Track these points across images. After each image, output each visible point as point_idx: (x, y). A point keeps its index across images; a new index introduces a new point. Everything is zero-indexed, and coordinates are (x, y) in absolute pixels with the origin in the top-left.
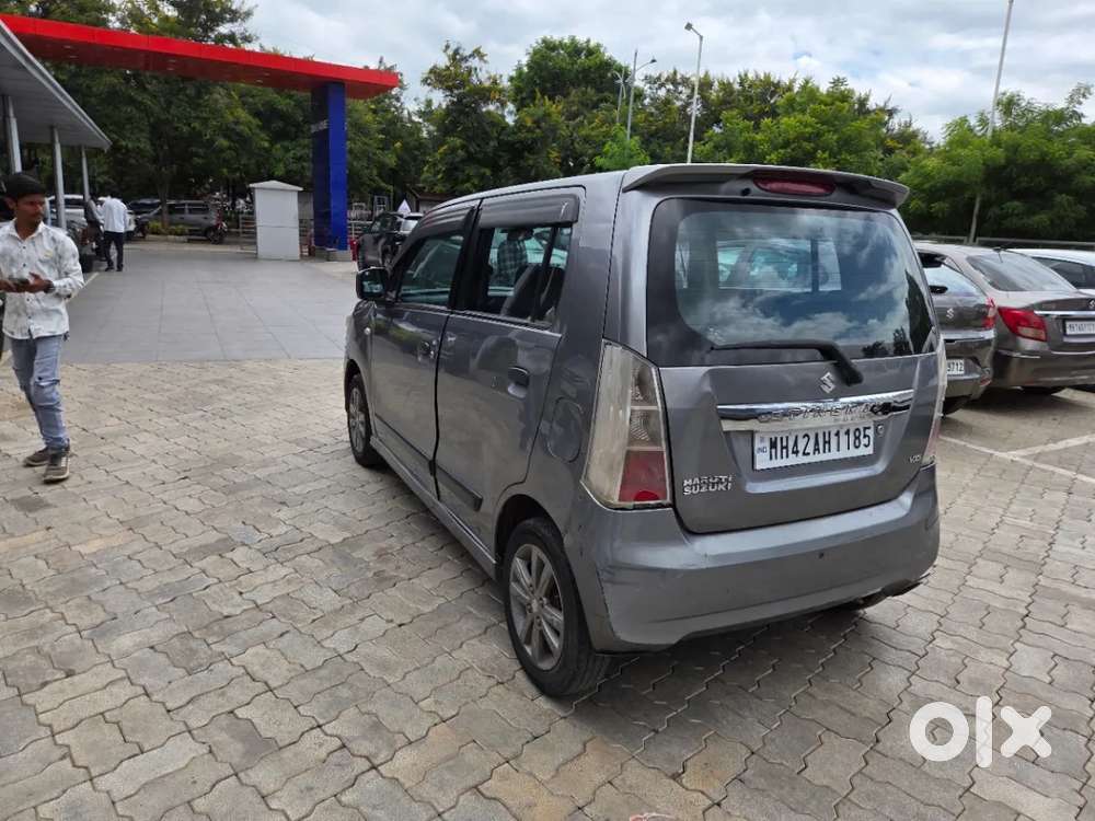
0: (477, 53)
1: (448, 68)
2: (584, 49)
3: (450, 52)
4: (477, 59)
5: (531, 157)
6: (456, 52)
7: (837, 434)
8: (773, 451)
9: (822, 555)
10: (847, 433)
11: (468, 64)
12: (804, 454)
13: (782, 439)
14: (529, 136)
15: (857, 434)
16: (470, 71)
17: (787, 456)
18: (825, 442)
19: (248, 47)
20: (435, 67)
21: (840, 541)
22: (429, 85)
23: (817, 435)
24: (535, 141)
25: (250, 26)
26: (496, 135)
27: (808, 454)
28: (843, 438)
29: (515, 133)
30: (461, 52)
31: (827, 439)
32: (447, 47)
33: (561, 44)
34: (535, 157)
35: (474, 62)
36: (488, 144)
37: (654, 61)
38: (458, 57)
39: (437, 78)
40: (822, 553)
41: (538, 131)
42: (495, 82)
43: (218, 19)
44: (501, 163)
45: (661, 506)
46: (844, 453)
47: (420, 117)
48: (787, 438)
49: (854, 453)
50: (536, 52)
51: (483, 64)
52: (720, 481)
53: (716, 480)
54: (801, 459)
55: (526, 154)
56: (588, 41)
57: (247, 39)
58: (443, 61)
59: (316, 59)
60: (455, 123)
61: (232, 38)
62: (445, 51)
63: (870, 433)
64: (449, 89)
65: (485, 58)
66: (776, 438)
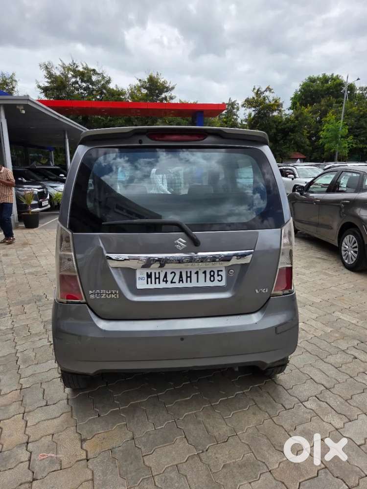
0: (269, 89)
1: (253, 98)
2: (330, 79)
3: (256, 91)
4: (268, 91)
5: (292, 134)
6: (258, 90)
7: (197, 273)
8: (149, 280)
9: (182, 339)
10: (205, 272)
11: (264, 95)
12: (172, 282)
13: (155, 273)
14: (292, 124)
15: (212, 273)
16: (264, 98)
17: (159, 283)
18: (187, 277)
19: (173, 101)
20: (248, 98)
21: (197, 333)
22: (245, 107)
23: (181, 273)
24: (295, 127)
25: (173, 93)
26: (275, 126)
27: (175, 283)
28: (201, 276)
29: (285, 124)
30: (260, 89)
31: (189, 275)
32: (254, 89)
33: (318, 78)
34: (295, 134)
35: (267, 94)
36: (271, 131)
37: (358, 79)
38: (259, 92)
39: (249, 103)
40: (182, 337)
41: (296, 122)
42: (276, 102)
43: (161, 92)
44: (279, 139)
45: (80, 303)
46: (201, 284)
47: (246, 122)
48: (159, 273)
49: (209, 284)
50: (305, 84)
51: (271, 94)
52: (112, 293)
53: (110, 292)
54: (169, 285)
55: (290, 133)
56: (332, 75)
57: (171, 98)
58: (252, 95)
59: (199, 103)
60: (256, 123)
61: (165, 98)
62: (253, 91)
63: (223, 274)
64: (255, 107)
65: (272, 91)
66: (151, 273)
